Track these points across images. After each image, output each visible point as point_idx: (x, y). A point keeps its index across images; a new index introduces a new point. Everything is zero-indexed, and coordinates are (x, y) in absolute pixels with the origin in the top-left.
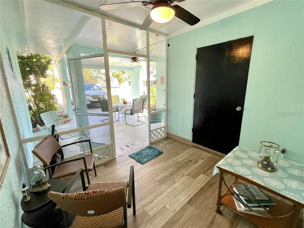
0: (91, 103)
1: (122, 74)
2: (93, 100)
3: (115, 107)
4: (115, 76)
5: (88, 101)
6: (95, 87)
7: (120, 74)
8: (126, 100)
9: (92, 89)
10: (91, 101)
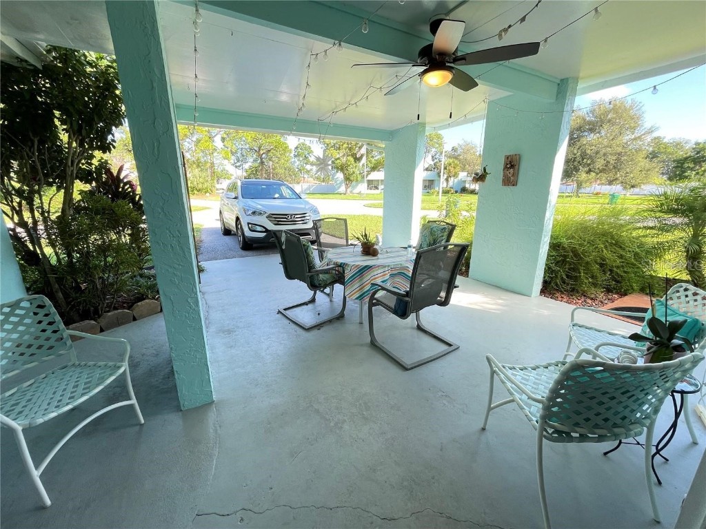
0: (266, 236)
1: (353, 162)
2: (271, 226)
3: (332, 269)
4: (338, 168)
5: (259, 229)
6: (285, 191)
7: (349, 163)
8: (372, 239)
9: (277, 196)
10: (267, 231)
